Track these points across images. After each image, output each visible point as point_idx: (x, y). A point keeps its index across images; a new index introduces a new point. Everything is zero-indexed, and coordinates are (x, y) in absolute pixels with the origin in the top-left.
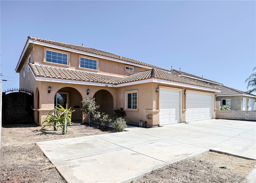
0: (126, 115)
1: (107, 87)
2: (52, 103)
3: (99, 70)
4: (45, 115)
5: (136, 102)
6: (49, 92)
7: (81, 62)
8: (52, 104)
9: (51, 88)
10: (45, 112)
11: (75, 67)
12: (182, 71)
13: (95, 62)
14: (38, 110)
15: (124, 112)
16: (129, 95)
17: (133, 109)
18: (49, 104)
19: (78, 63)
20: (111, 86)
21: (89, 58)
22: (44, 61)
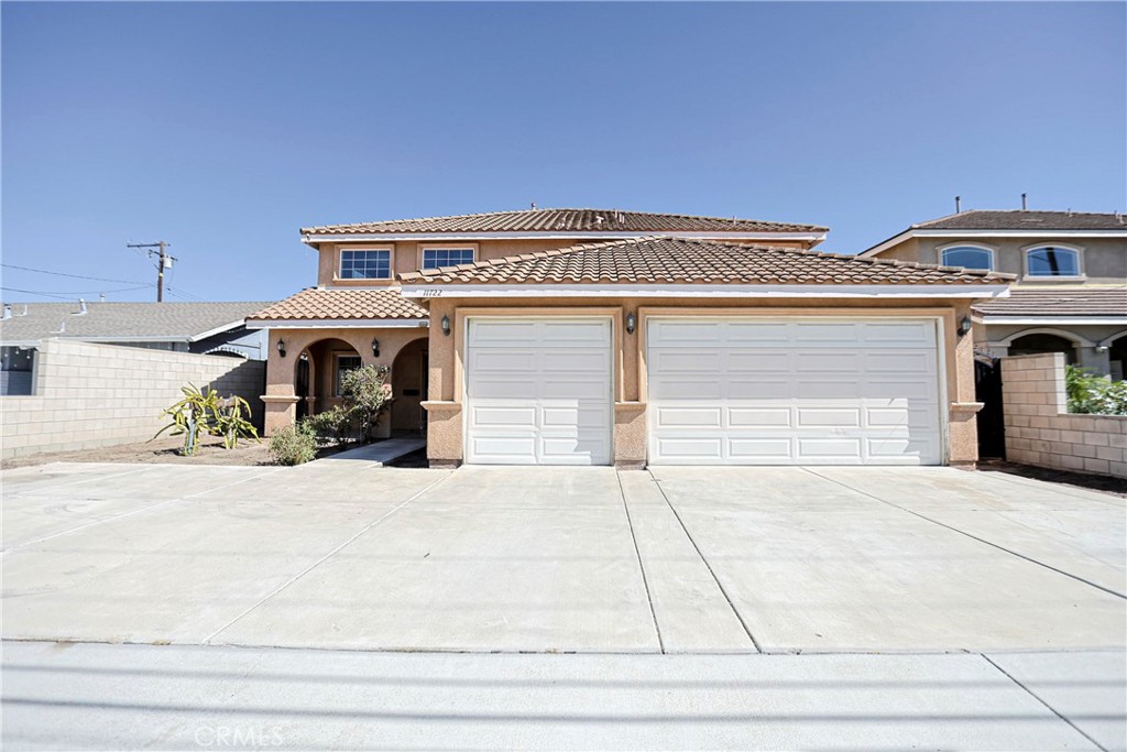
2: (287, 383)
4: (272, 411)
6: (283, 353)
8: (288, 385)
9: (285, 344)
10: (273, 404)
12: (1032, 210)
13: (469, 254)
14: (261, 397)
18: (282, 385)
19: (414, 267)
21: (448, 248)
22: (335, 278)
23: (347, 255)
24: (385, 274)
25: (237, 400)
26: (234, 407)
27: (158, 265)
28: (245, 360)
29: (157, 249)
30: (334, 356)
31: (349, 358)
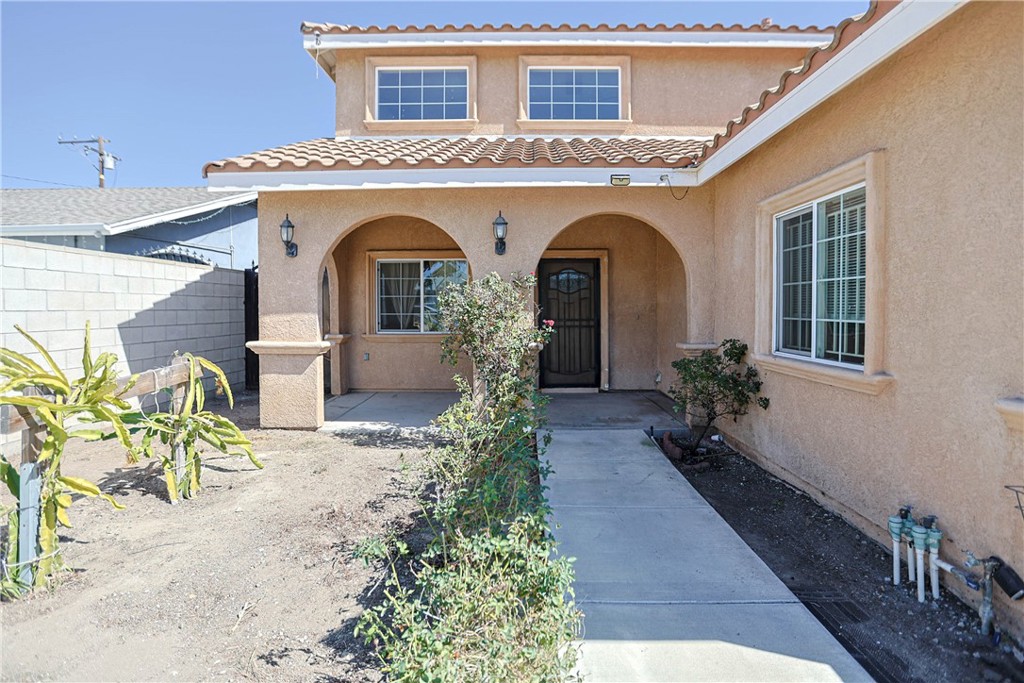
0: (765, 403)
1: (620, 189)
3: (631, 120)
4: (275, 373)
5: (855, 290)
6: (291, 248)
7: (535, 95)
8: (306, 317)
9: (293, 227)
10: (276, 358)
11: (501, 123)
13: (612, 77)
14: (249, 344)
15: (752, 373)
16: (796, 229)
17: (828, 356)
18: (294, 316)
19: (515, 99)
20: (654, 184)
21: (574, 66)
22: (369, 118)
23: (386, 78)
24: (460, 112)
25: (195, 365)
26: (187, 384)
27: (98, 165)
28: (209, 269)
29: (95, 146)
30: (371, 261)
31: (396, 265)
